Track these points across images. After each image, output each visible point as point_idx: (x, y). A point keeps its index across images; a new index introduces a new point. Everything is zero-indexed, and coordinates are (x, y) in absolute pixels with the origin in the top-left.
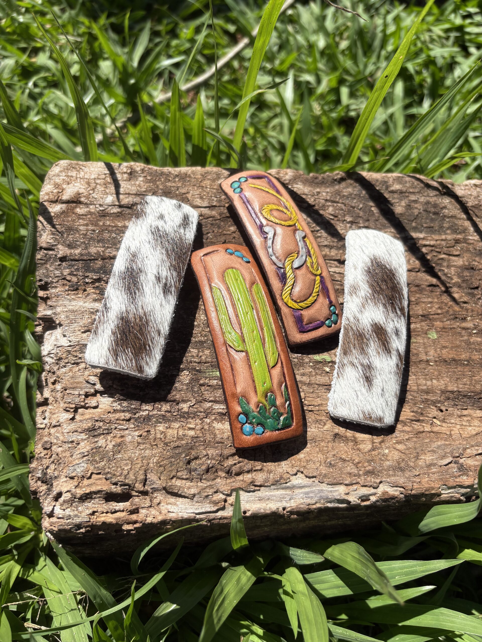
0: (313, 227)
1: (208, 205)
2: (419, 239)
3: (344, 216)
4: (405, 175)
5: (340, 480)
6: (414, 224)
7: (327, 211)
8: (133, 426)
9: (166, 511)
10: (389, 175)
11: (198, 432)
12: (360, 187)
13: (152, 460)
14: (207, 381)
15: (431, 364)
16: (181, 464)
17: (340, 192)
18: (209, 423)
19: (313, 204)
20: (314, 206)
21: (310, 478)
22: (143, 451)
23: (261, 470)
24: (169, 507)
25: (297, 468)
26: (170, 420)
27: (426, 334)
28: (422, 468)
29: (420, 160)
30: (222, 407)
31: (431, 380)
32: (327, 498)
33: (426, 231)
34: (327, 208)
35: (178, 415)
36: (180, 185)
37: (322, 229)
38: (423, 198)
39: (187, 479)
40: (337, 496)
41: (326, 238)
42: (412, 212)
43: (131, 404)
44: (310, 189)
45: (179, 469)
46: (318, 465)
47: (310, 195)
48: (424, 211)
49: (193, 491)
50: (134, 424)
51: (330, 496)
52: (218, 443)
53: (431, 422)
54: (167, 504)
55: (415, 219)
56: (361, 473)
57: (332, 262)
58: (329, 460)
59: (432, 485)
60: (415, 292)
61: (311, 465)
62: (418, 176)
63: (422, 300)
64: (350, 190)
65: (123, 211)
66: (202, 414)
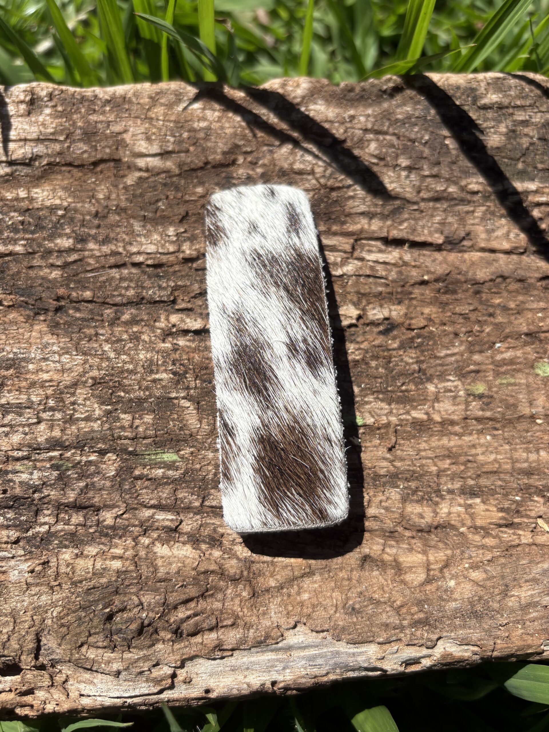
0: (342, 180)
1: (158, 151)
2: (527, 193)
3: (397, 157)
4: (509, 74)
5: (370, 637)
6: (520, 166)
7: (367, 150)
8: (22, 553)
9: (77, 693)
10: (481, 76)
11: (128, 563)
12: (426, 103)
13: (50, 612)
14: (145, 472)
15: (539, 421)
16: (96, 621)
17: (390, 114)
18: (148, 547)
19: (342, 138)
20: (344, 141)
21: (317, 632)
22: (36, 598)
23: (233, 625)
24: (82, 686)
25: (296, 619)
26: (83, 540)
27: (532, 367)
28: (513, 611)
29: (537, 46)
30: (170, 517)
31: (537, 451)
32: (347, 666)
33: (542, 178)
34: (366, 143)
35: (96, 531)
36: (111, 118)
37: (356, 182)
38: (539, 115)
39: (105, 647)
40: (364, 661)
41: (364, 199)
42: (519, 144)
43: (21, 515)
44: (337, 111)
45: (92, 631)
46: (332, 612)
47: (338, 122)
48: (539, 139)
49: (115, 666)
50: (24, 549)
51: (351, 662)
52: (160, 581)
53: (534, 525)
54: (79, 682)
55: (524, 155)
56: (405, 623)
57: (373, 243)
58: (351, 602)
59: (530, 642)
60: (517, 291)
61: (320, 613)
62: (531, 75)
63: (527, 306)
64: (408, 109)
65: (16, 171)
66: (138, 529)
